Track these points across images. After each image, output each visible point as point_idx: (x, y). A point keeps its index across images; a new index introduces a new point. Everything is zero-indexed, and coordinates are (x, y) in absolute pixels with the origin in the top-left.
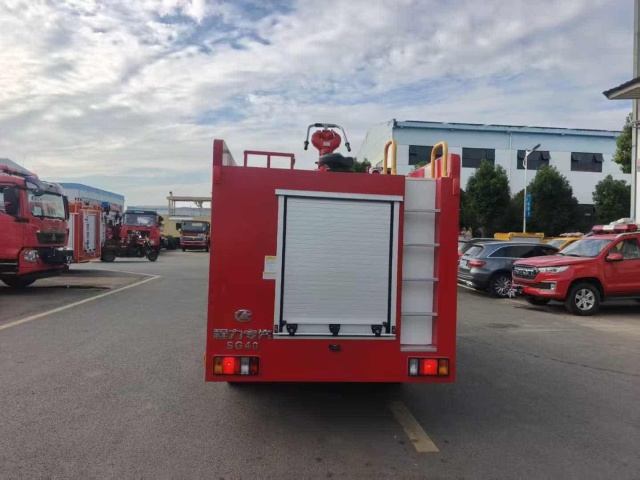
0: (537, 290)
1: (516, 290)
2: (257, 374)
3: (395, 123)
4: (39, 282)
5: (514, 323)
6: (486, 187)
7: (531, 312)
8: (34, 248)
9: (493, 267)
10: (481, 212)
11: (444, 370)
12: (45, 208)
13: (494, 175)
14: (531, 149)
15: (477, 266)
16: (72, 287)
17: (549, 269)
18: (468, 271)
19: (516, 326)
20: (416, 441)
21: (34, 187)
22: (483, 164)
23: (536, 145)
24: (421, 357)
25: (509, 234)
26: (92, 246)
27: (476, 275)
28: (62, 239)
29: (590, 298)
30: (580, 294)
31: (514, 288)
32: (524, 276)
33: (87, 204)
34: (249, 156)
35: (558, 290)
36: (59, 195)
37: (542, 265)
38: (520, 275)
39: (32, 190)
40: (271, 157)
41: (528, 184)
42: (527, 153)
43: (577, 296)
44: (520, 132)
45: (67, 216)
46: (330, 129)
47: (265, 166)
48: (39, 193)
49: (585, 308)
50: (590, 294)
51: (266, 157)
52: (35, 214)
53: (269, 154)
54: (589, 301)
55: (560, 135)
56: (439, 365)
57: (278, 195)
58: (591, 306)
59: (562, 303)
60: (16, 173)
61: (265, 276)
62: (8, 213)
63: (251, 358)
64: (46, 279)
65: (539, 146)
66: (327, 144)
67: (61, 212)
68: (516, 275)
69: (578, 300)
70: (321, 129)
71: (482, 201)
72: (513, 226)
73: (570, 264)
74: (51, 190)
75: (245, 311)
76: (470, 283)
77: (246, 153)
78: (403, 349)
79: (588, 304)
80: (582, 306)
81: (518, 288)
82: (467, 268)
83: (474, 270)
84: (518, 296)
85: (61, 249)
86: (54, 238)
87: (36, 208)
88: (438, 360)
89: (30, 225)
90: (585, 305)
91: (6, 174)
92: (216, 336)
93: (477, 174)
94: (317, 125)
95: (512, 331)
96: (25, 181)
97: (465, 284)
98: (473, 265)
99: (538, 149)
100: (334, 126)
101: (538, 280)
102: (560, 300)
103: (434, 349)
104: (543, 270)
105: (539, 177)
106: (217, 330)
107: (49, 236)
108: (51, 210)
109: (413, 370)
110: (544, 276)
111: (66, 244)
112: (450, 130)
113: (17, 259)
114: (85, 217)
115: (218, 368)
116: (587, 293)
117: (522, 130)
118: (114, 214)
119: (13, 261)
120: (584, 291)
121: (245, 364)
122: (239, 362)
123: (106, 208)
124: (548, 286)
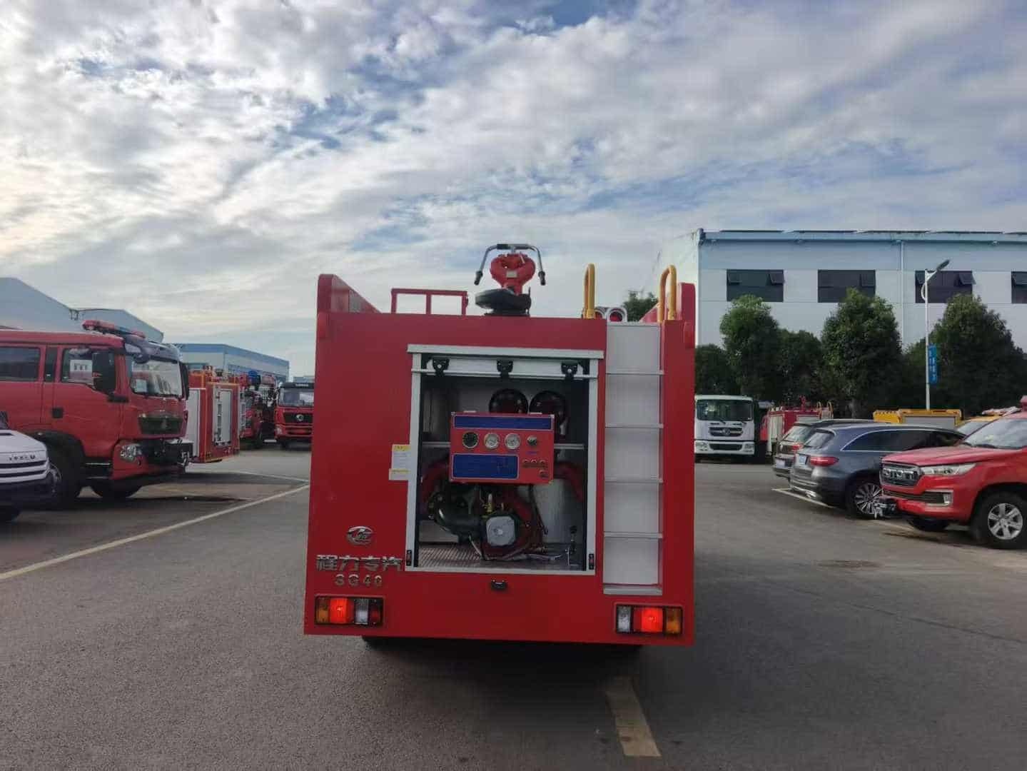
0: (920, 505)
1: (884, 506)
2: (380, 624)
3: (703, 235)
4: (144, 492)
5: (873, 560)
6: (858, 333)
7: (912, 541)
8: (136, 441)
9: (850, 466)
10: (849, 377)
11: (674, 626)
12: (155, 381)
13: (870, 314)
14: (934, 268)
15: (823, 465)
16: (192, 499)
17: (940, 469)
18: (809, 473)
19: (873, 565)
20: (628, 739)
21: (135, 350)
22: (850, 297)
23: (943, 261)
24: (636, 605)
25: (899, 412)
26: (225, 437)
27: (820, 480)
28: (177, 426)
29: (1015, 519)
30: (996, 512)
31: (882, 501)
32: (899, 482)
33: (219, 374)
34: (399, 296)
35: (956, 504)
36: (175, 362)
37: (928, 461)
38: (893, 479)
39: (132, 354)
40: (434, 297)
41: (932, 329)
42: (928, 276)
43: (991, 516)
44: (918, 241)
45: (186, 394)
46: (518, 251)
47: (423, 311)
48: (143, 360)
49: (1007, 535)
50: (1015, 512)
51: (424, 297)
52: (138, 390)
53: (429, 293)
54: (1013, 525)
55: (989, 243)
56: (665, 618)
57: (411, 354)
58: (1017, 533)
59: (965, 528)
60: (113, 331)
61: (393, 476)
62: (97, 389)
63: (371, 600)
64: (154, 487)
65: (946, 263)
66: (512, 274)
67: (176, 387)
68: (886, 480)
69: (993, 523)
70: (505, 252)
71: (849, 358)
72: (909, 398)
73: (978, 461)
74: (164, 355)
75: (362, 529)
76: (812, 493)
77: (395, 292)
78: (607, 591)
79: (1011, 530)
80: (1001, 533)
81: (888, 502)
82: (806, 468)
83: (817, 472)
84: (888, 515)
85: (175, 441)
86: (164, 426)
87: (138, 381)
88: (664, 609)
89: (130, 406)
90: (1006, 531)
91: (99, 334)
92: (320, 566)
93: (840, 313)
94: (501, 247)
95: (863, 573)
96: (124, 342)
97: (805, 495)
98: (816, 464)
99: (945, 269)
100: (525, 247)
101: (922, 488)
102: (963, 523)
103: (658, 592)
104: (929, 471)
105: (950, 315)
106: (321, 556)
107: (159, 422)
108: (162, 384)
109: (624, 624)
110: (934, 481)
111: (183, 435)
112: (796, 242)
113: (109, 458)
114: (215, 393)
115: (323, 615)
116: (1008, 510)
117: (920, 237)
118: (267, 388)
119: (104, 460)
120: (1002, 506)
121: (363, 609)
122: (353, 606)
123: (255, 379)
124: (939, 498)
